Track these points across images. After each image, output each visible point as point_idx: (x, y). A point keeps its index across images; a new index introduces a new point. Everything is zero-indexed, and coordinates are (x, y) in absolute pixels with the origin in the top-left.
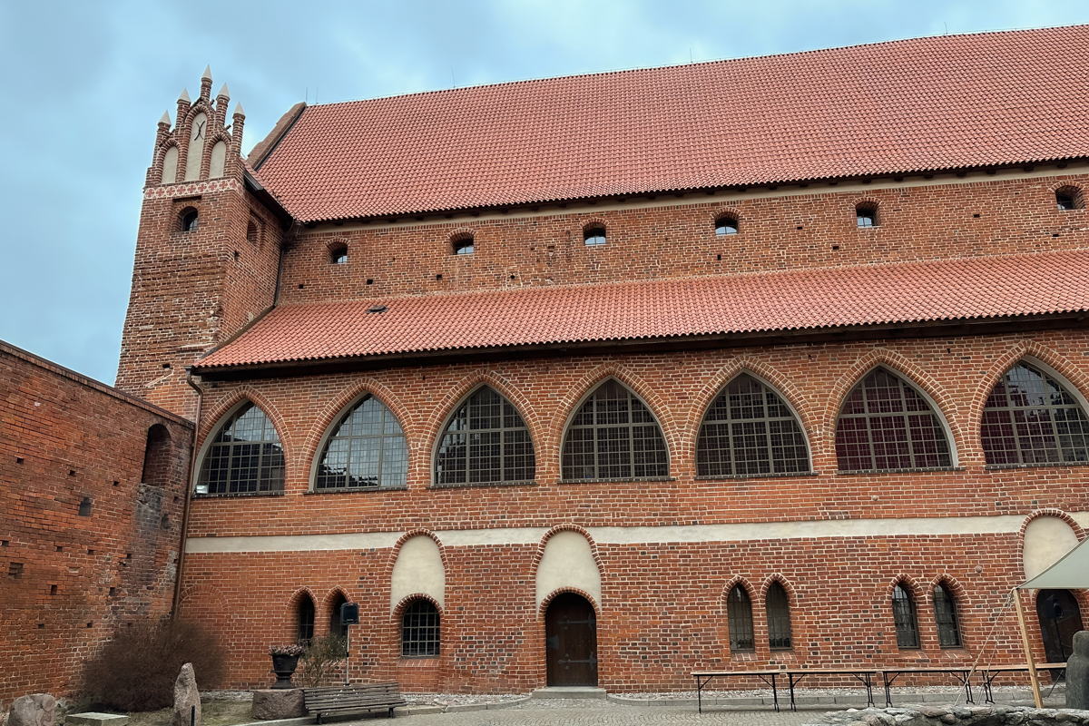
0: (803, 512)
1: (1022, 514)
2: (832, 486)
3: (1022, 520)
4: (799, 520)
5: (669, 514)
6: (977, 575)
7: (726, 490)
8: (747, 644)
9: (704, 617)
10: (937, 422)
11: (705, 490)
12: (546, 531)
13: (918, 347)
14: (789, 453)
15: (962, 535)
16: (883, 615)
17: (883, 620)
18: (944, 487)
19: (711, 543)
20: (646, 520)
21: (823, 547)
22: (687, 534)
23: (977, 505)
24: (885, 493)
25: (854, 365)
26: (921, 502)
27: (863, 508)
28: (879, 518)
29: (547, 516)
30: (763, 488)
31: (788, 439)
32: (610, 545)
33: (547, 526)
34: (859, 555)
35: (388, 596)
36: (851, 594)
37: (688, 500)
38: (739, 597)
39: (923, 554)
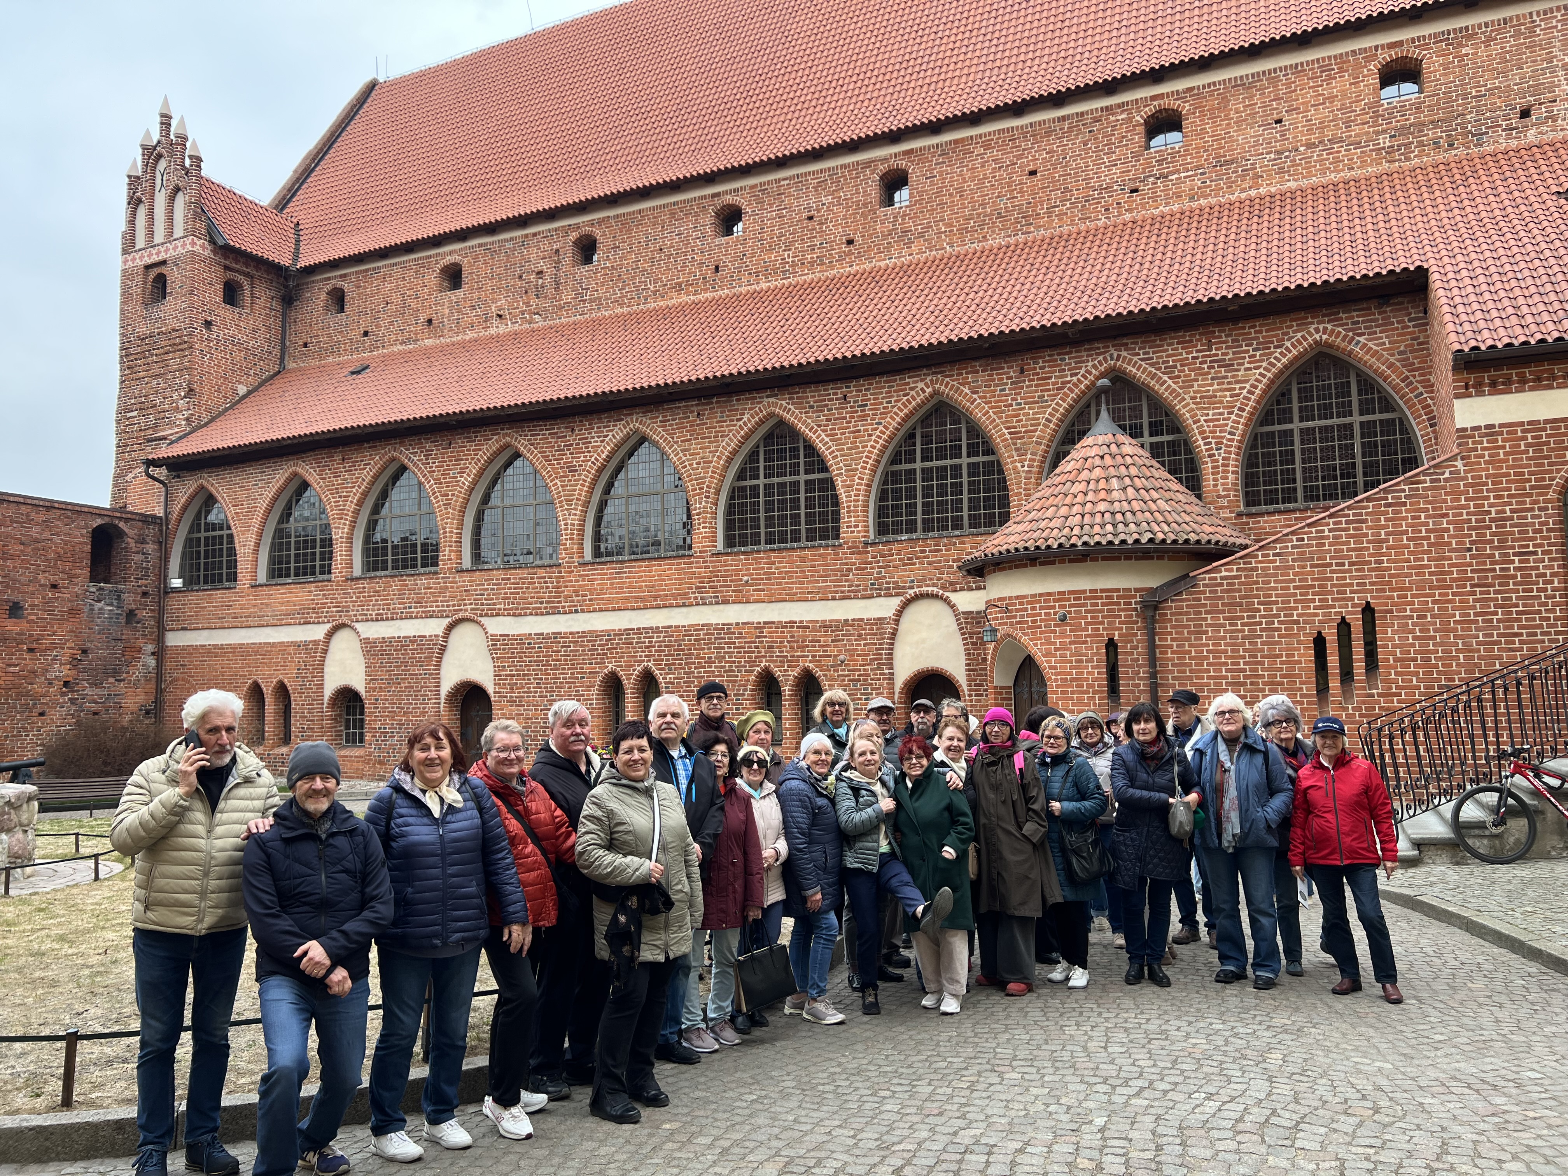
1: (897, 595)
2: (706, 567)
4: (671, 606)
5: (553, 602)
6: (840, 665)
7: (606, 574)
11: (588, 575)
12: (446, 622)
13: (812, 396)
15: (831, 621)
18: (819, 565)
19: (590, 632)
20: (534, 609)
21: (692, 635)
22: (571, 623)
23: (850, 586)
24: (757, 574)
25: (741, 423)
26: (792, 583)
27: (733, 591)
28: (748, 602)
29: (448, 606)
30: (640, 572)
32: (501, 635)
33: (447, 616)
34: (726, 643)
35: (321, 686)
37: (572, 586)
39: (788, 642)
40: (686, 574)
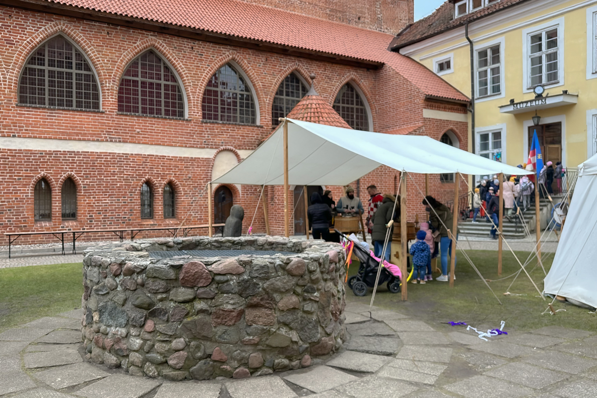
0: (92, 135)
1: (216, 148)
2: (113, 121)
3: (215, 151)
4: (89, 140)
6: (188, 179)
7: (40, 115)
8: (47, 216)
9: (16, 199)
10: (179, 91)
11: (24, 114)
13: (176, 42)
14: (87, 96)
15: (184, 157)
16: (135, 200)
17: (134, 202)
18: (179, 129)
19: (26, 150)
21: (103, 158)
22: (8, 143)
23: (194, 141)
24: (145, 129)
25: (136, 45)
26: (165, 136)
27: (130, 136)
28: (139, 143)
30: (66, 117)
31: (87, 87)
34: (124, 164)
36: (117, 187)
37: (9, 119)
38: (43, 187)
39: (161, 166)
40: (99, 122)
